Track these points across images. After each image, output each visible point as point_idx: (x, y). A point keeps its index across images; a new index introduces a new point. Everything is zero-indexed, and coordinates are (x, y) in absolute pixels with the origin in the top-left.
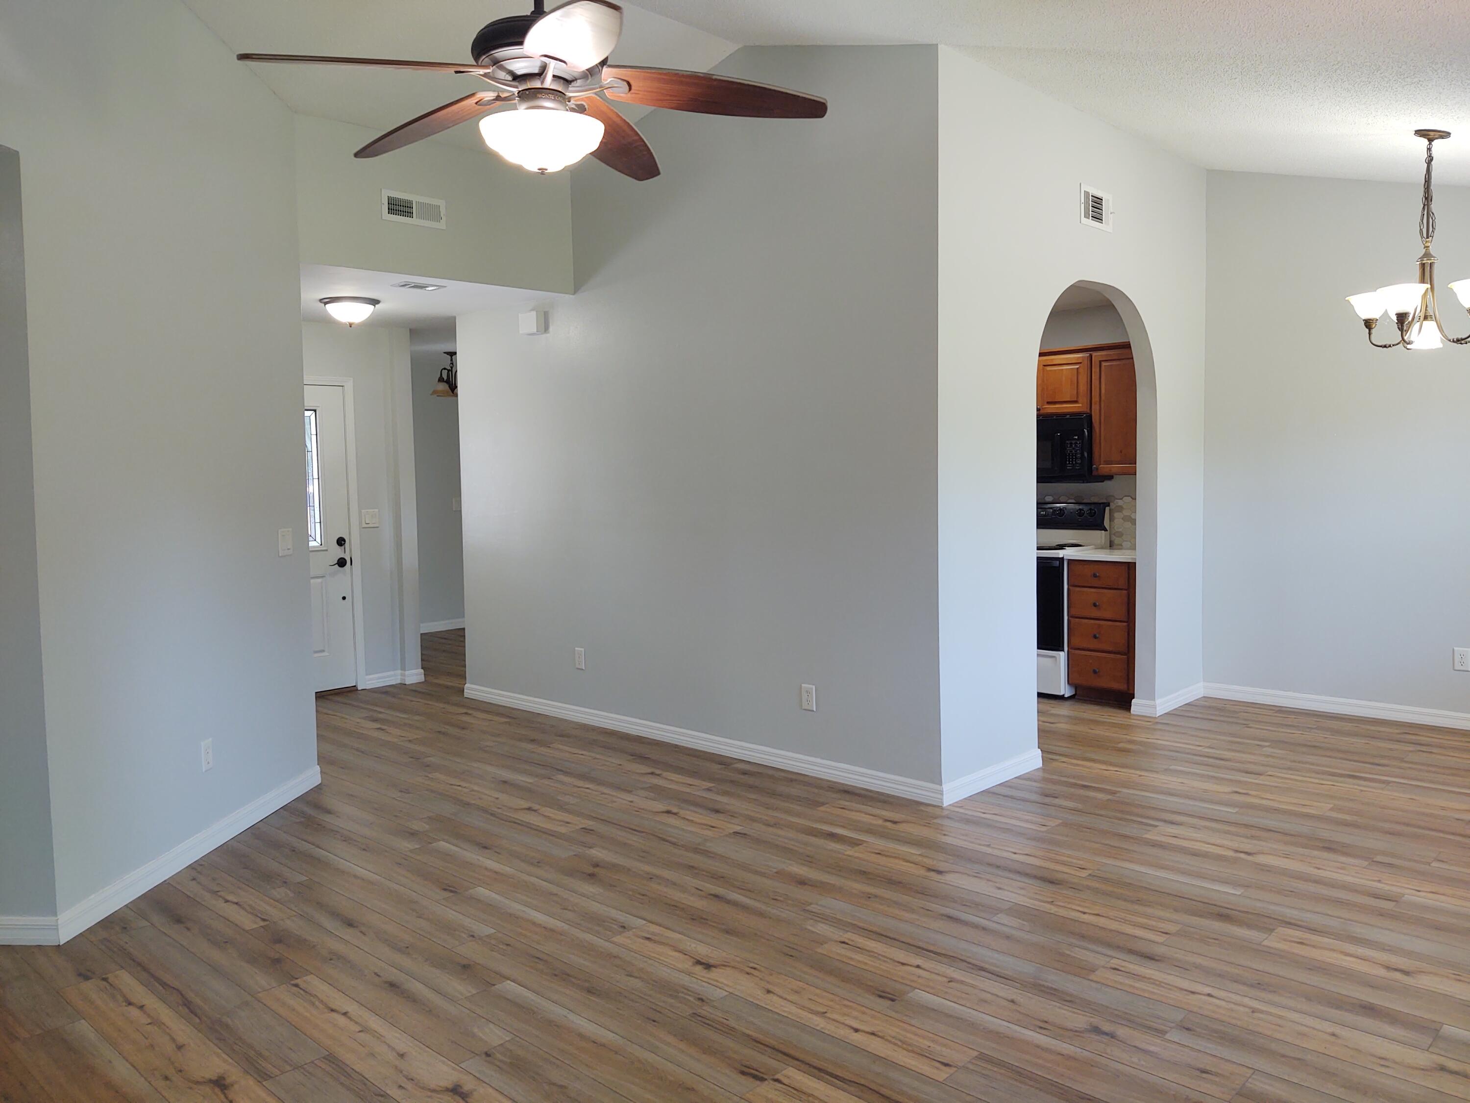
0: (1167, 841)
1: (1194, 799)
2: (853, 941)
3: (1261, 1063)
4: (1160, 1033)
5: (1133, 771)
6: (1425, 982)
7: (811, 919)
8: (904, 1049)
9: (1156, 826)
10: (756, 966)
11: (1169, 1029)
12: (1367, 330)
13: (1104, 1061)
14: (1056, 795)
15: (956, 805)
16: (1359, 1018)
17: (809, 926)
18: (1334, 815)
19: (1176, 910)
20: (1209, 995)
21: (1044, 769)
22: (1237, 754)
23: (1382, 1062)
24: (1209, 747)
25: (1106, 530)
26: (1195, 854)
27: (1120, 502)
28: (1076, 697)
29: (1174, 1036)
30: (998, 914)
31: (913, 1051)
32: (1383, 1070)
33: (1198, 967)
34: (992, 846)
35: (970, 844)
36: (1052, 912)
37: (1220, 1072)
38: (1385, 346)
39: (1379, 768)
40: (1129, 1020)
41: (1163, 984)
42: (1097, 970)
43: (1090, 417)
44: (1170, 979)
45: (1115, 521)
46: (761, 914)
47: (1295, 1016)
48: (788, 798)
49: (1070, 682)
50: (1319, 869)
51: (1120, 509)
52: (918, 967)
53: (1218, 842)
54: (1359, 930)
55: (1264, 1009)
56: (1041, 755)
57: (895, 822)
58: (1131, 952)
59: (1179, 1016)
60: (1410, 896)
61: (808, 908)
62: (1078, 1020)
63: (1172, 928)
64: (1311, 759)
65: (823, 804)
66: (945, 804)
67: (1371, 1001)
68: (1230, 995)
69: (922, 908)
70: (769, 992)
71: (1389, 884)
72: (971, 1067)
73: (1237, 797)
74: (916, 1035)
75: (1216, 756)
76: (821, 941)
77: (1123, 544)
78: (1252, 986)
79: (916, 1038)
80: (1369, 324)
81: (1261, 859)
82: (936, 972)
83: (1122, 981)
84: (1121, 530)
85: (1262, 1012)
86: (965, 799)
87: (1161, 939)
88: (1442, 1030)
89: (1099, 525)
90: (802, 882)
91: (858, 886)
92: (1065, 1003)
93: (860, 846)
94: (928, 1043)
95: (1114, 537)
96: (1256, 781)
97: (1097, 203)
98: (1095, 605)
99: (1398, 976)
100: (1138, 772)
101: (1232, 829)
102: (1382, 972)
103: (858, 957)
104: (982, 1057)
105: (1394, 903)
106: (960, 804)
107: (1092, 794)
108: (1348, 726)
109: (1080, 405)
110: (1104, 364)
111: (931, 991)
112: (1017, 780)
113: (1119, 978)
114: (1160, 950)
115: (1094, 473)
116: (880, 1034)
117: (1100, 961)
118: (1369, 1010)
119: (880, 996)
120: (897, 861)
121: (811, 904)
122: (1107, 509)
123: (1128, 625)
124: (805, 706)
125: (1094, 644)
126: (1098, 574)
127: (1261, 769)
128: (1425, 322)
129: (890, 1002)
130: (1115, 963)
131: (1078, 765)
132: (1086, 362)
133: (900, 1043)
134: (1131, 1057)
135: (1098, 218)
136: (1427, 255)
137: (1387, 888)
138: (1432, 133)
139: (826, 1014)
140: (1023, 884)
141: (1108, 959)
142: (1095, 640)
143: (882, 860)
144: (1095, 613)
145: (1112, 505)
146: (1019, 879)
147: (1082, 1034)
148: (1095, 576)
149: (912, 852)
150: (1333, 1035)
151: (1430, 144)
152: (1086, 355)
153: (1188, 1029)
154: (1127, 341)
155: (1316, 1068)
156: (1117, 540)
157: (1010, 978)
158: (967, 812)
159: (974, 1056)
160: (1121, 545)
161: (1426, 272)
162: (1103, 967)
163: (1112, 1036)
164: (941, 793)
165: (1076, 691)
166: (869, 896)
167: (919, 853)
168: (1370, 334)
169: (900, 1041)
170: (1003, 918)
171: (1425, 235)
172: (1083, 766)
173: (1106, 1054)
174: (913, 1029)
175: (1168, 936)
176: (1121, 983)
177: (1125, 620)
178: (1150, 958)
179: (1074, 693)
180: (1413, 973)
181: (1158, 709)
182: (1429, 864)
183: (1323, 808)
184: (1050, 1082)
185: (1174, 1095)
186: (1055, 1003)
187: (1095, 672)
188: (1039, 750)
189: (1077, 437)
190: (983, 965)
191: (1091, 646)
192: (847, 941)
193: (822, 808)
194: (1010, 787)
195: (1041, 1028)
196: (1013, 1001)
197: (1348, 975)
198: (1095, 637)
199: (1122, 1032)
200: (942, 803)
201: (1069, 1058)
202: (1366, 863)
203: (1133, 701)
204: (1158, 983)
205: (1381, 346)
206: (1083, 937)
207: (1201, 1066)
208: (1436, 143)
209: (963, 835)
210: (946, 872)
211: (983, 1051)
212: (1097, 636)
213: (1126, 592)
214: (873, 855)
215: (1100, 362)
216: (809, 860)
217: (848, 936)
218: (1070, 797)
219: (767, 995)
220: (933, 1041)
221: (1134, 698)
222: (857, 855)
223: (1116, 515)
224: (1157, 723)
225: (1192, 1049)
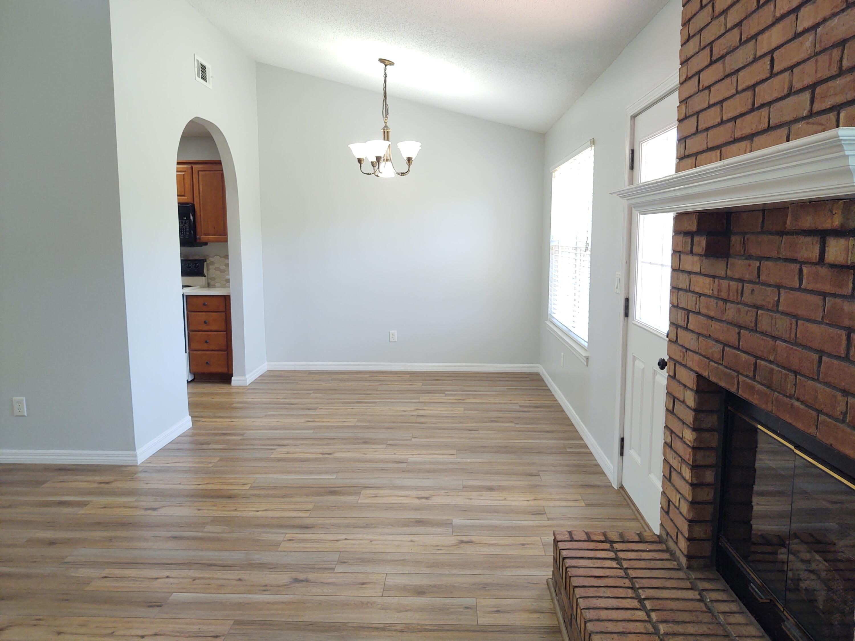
0: (285, 457)
1: (286, 429)
2: (111, 574)
3: (388, 569)
4: (332, 570)
5: (248, 420)
6: (437, 500)
7: (71, 568)
8: (183, 637)
9: (275, 449)
10: (39, 617)
11: (335, 566)
12: (359, 164)
13: (309, 598)
14: (209, 443)
15: (146, 462)
16: (418, 528)
17: (73, 573)
18: (360, 424)
19: (307, 495)
20: (346, 539)
21: (194, 427)
22: (300, 400)
23: (438, 548)
24: (283, 398)
25: (205, 276)
26: (302, 461)
27: (212, 259)
28: (195, 380)
29: (339, 569)
30: (206, 526)
31: (190, 636)
32: (439, 552)
33: (333, 525)
34: (182, 483)
35: (167, 486)
36: (238, 516)
37: (371, 581)
38: (368, 174)
39: (368, 396)
40: (313, 568)
41: (320, 541)
42: (281, 544)
43: (193, 205)
44: (323, 537)
45: (211, 270)
46: (28, 576)
47: (390, 537)
48: (12, 483)
49: (191, 371)
50: (366, 454)
51: (213, 263)
52: (168, 577)
53: (312, 451)
54: (398, 482)
55: (375, 538)
56: (191, 419)
57: (107, 483)
58: (295, 527)
59: (336, 557)
60: (411, 459)
61: (66, 560)
62: (284, 578)
63: (310, 507)
64: (337, 396)
65: (44, 482)
66: (139, 462)
67: (419, 518)
68: (357, 536)
69: (153, 536)
70: (59, 633)
71: (400, 454)
72: (233, 631)
73: (309, 424)
74: (187, 624)
75: (290, 403)
76: (87, 581)
77: (216, 285)
78: (364, 527)
79: (188, 626)
80: (360, 161)
81: (337, 455)
82: (182, 576)
83: (297, 546)
84: (214, 276)
85: (375, 540)
86: (151, 456)
87: (307, 514)
88: (453, 523)
89: (200, 273)
90: (52, 543)
91: (98, 534)
92: (271, 570)
93: (88, 506)
94: (198, 627)
95: (210, 281)
96: (316, 413)
97: (203, 68)
98: (205, 322)
99: (424, 501)
100: (251, 420)
101: (316, 442)
102: (417, 501)
103: (121, 584)
104: (237, 623)
105: (406, 464)
106: (149, 460)
107: (229, 438)
108: (346, 377)
109: (186, 198)
110: (200, 173)
111: (184, 591)
112: (179, 438)
113: (295, 545)
114: (309, 521)
115: (198, 241)
116: (161, 633)
117: (279, 538)
118: (420, 522)
119: (149, 607)
120: (120, 509)
121: (67, 557)
122: (205, 263)
123: (227, 333)
124: (17, 412)
125: (205, 347)
126: (206, 304)
127: (316, 406)
128: (387, 163)
129: (159, 608)
130: (288, 536)
131: (213, 422)
132: (189, 171)
133: (178, 634)
134: (323, 590)
135: (204, 78)
136: (386, 127)
137: (400, 457)
138: (386, 62)
139: (114, 634)
140: (213, 503)
141: (284, 535)
142: (206, 344)
143: (109, 511)
144: (206, 328)
145: (208, 261)
146: (207, 500)
147: (289, 586)
148: (204, 304)
149: (129, 500)
150: (412, 541)
151: (386, 67)
152: (189, 166)
153: (344, 562)
154: (218, 159)
155: (413, 562)
156: (212, 283)
157: (232, 565)
158: (155, 465)
159: (232, 624)
160: (215, 285)
161: (386, 136)
162: (283, 541)
163: (307, 581)
164: (136, 456)
165: (194, 377)
166: (111, 539)
167: (134, 500)
168: (361, 166)
169: (178, 632)
170: (209, 528)
171: (385, 116)
172: (217, 422)
173: (308, 593)
174: (183, 621)
175: (310, 512)
176: (298, 548)
177: (225, 330)
178: (306, 527)
179: (193, 378)
180: (429, 497)
181: (247, 381)
182: (411, 440)
183: (352, 421)
184: (285, 622)
185: (354, 603)
186: (266, 572)
187: (207, 363)
188: (190, 416)
189: (186, 218)
190: (211, 562)
191: (205, 348)
192: (106, 575)
193: (46, 485)
194: (177, 443)
195: (264, 590)
196: (240, 580)
197: (404, 508)
198: (206, 342)
199: (311, 576)
200: (137, 462)
201: (289, 603)
202: (385, 446)
203: (233, 378)
204: (317, 541)
205: (366, 174)
206: (264, 526)
207: (360, 581)
208: (388, 67)
209: (160, 480)
210: (159, 508)
211: (236, 618)
212: (208, 341)
213: (224, 313)
214: (102, 509)
215: (198, 171)
216: (51, 525)
217: (106, 572)
218: (217, 442)
219: (59, 636)
220: (200, 624)
221: (232, 376)
222: (88, 512)
223: (211, 267)
224: (249, 389)
225: (352, 573)
